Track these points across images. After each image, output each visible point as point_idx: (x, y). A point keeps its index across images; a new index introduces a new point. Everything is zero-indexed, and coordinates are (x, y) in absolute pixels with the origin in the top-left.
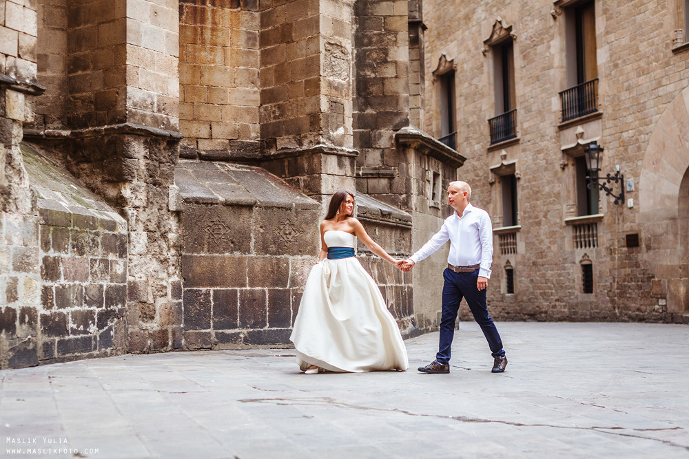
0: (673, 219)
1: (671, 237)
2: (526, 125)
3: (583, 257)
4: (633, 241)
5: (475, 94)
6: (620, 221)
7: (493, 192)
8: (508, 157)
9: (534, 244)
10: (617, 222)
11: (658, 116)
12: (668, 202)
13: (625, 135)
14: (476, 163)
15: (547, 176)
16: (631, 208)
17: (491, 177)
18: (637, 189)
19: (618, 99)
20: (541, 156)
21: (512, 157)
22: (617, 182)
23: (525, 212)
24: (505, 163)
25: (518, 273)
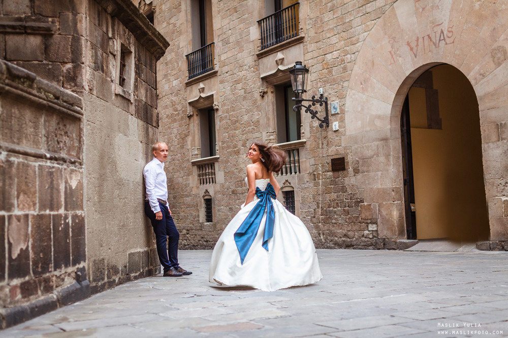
0: (385, 140)
1: (382, 159)
2: (223, 57)
3: (284, 184)
4: (338, 165)
5: (173, 33)
6: (325, 145)
7: (191, 125)
8: (205, 90)
9: (233, 173)
10: (320, 147)
11: (366, 34)
12: (378, 123)
13: (329, 57)
14: (174, 99)
15: (246, 104)
16: (335, 131)
17: (190, 111)
18: (343, 111)
19: (321, 21)
20: (239, 86)
21: (210, 89)
22: (321, 105)
23: (223, 142)
24: (203, 95)
25: (216, 202)
